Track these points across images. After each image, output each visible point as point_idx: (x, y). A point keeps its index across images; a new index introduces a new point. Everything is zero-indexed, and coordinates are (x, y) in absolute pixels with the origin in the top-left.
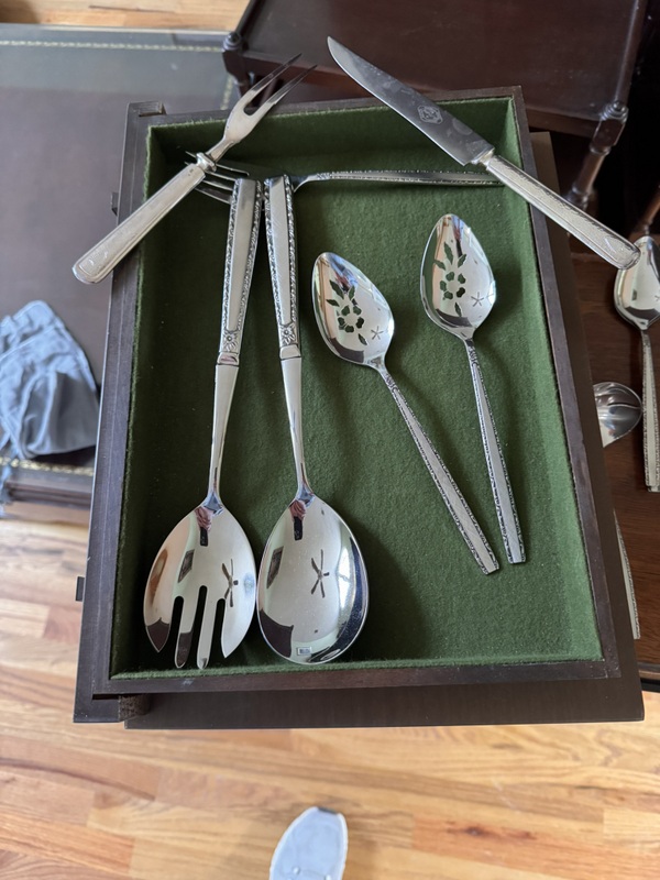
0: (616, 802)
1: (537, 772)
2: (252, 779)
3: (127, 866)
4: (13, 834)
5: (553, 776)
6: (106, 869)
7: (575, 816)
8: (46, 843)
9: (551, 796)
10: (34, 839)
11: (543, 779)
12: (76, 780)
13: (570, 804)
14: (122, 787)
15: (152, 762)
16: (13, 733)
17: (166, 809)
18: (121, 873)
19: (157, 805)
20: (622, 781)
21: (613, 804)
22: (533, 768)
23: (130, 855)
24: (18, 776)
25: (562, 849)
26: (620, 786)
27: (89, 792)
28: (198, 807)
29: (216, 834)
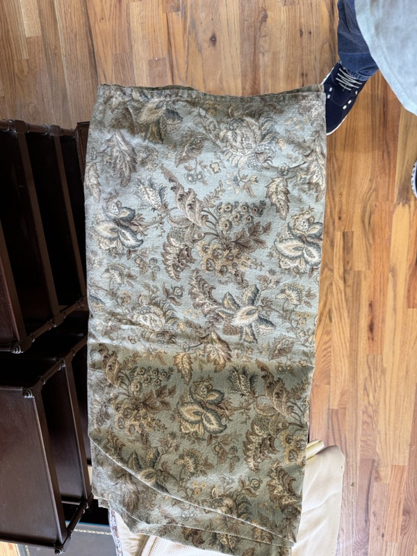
0: (350, 265)
1: (340, 302)
2: (360, 422)
3: (403, 466)
4: (396, 510)
5: (341, 295)
6: (405, 475)
7: (359, 284)
8: (398, 497)
9: (351, 295)
10: (397, 502)
11: (343, 299)
12: (371, 490)
13: (353, 286)
14: (371, 473)
15: (358, 462)
16: (354, 516)
17: (378, 455)
18: (407, 468)
19: (377, 458)
20: (339, 262)
21: (351, 267)
22: (339, 303)
23: (399, 466)
24: (372, 512)
25: (375, 290)
26: (342, 264)
27: (375, 485)
28: (375, 442)
29: (386, 434)
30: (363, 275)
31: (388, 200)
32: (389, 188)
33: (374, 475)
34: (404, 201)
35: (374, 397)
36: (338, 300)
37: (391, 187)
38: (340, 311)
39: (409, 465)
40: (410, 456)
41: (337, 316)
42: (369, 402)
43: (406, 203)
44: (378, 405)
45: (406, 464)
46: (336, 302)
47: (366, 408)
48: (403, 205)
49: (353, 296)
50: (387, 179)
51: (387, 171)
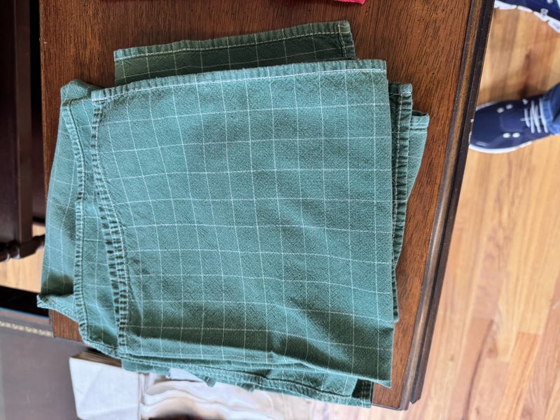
2: (482, 255)
3: (536, 336)
4: (511, 408)
6: (537, 350)
8: (518, 387)
10: (515, 394)
12: (479, 370)
14: (484, 341)
15: (468, 322)
16: (447, 411)
17: (500, 312)
18: (539, 340)
19: (497, 319)
23: (529, 334)
24: (475, 406)
27: (487, 362)
28: (499, 291)
29: (518, 279)
33: (489, 345)
35: (509, 215)
39: (545, 334)
40: (549, 320)
42: (500, 223)
44: (513, 229)
45: (541, 332)
47: (495, 231)
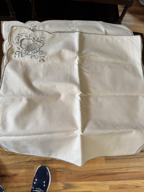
30: (31, 170)
31: (66, 179)
32: (71, 179)
34: (65, 187)
36: (20, 158)
37: (71, 180)
38: (14, 159)
41: (11, 158)
43: (64, 188)
46: (19, 158)
48: (63, 187)
49: (21, 166)
50: (75, 178)
51: (78, 178)
